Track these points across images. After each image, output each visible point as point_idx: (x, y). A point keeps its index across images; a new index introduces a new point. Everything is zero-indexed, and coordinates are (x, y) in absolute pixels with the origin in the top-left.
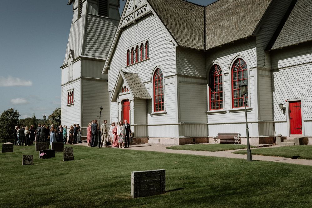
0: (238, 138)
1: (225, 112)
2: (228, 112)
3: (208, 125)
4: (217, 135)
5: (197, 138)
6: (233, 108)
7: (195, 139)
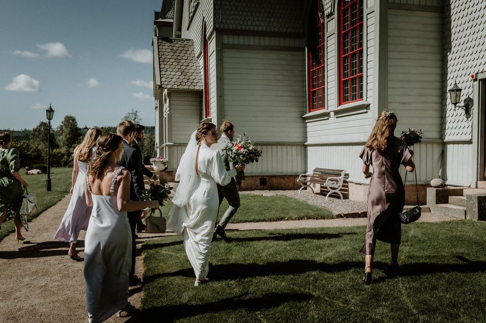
0: (341, 183)
1: (327, 115)
2: (332, 114)
3: (306, 146)
4: (312, 173)
5: (272, 177)
6: (340, 104)
7: (267, 179)
